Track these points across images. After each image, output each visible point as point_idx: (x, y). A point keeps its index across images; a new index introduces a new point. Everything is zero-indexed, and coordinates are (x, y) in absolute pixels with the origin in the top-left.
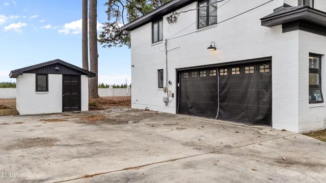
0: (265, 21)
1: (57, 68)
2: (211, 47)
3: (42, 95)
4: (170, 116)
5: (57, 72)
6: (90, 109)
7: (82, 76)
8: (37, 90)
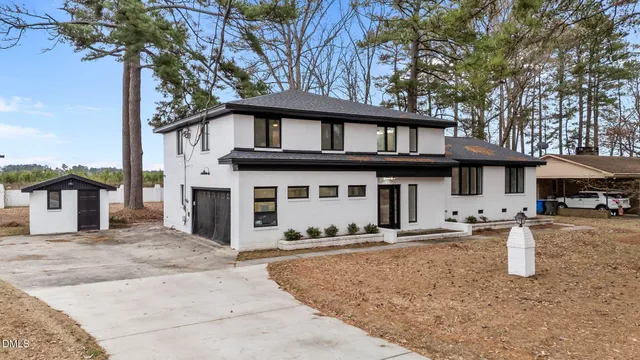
0: (222, 161)
1: (71, 184)
2: (204, 173)
3: (55, 213)
4: (181, 237)
5: (71, 188)
6: (111, 227)
7: (101, 191)
8: (49, 208)
